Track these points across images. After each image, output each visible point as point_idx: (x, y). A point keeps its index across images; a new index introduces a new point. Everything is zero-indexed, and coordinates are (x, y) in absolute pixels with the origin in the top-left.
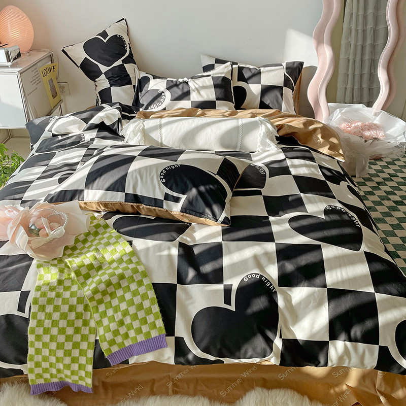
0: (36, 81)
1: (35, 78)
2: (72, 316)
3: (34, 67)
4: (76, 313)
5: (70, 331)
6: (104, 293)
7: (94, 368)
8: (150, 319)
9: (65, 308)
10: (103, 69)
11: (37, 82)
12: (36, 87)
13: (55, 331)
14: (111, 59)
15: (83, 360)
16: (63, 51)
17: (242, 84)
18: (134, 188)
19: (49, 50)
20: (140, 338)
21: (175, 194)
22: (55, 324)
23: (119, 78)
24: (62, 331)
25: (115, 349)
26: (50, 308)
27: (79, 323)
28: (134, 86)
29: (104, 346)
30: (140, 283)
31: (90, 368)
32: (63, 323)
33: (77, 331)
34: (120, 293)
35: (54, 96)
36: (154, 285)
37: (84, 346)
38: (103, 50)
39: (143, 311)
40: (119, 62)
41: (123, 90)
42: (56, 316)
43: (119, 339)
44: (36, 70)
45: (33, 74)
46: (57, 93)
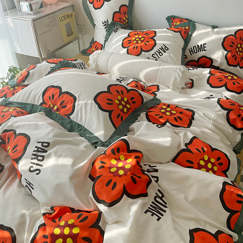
0: (52, 24)
1: (51, 22)
3: (53, 15)
11: (52, 26)
12: (51, 29)
35: (68, 35)
44: (54, 17)
45: (50, 20)
46: (72, 33)
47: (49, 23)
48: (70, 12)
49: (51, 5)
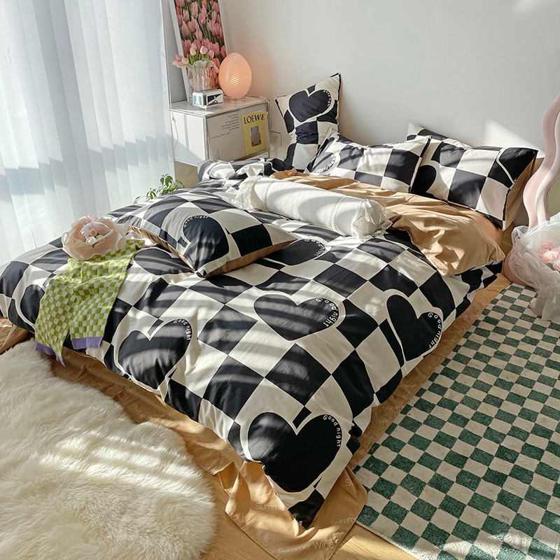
0: (231, 126)
1: (231, 123)
2: (66, 301)
3: (235, 113)
4: (69, 301)
5: (60, 311)
6: (87, 292)
7: (64, 345)
8: (100, 322)
9: (64, 294)
10: (297, 123)
11: (232, 128)
12: (229, 131)
13: (53, 307)
14: (307, 114)
15: (60, 336)
16: (276, 100)
17: (433, 164)
18: (167, 228)
19: (265, 98)
20: (91, 335)
21: (186, 240)
22: (55, 302)
23: (306, 135)
24: (56, 309)
25: (77, 336)
26: (57, 290)
27: (68, 309)
28: (319, 146)
29: (72, 331)
30: (110, 294)
31: (62, 343)
32: (58, 304)
33: (64, 313)
34: (96, 296)
35: (253, 144)
36: (117, 299)
37: (65, 326)
38: (303, 104)
39: (99, 315)
40: (314, 119)
41: (306, 148)
42: (58, 297)
43: (81, 330)
44: (236, 116)
45: (230, 119)
46: (260, 141)
47: (228, 123)
48: (262, 111)
49: (235, 100)
